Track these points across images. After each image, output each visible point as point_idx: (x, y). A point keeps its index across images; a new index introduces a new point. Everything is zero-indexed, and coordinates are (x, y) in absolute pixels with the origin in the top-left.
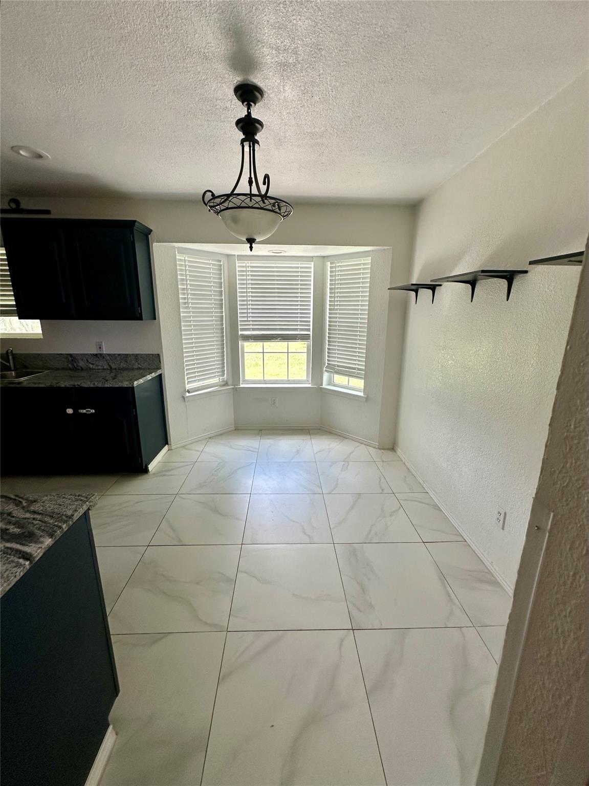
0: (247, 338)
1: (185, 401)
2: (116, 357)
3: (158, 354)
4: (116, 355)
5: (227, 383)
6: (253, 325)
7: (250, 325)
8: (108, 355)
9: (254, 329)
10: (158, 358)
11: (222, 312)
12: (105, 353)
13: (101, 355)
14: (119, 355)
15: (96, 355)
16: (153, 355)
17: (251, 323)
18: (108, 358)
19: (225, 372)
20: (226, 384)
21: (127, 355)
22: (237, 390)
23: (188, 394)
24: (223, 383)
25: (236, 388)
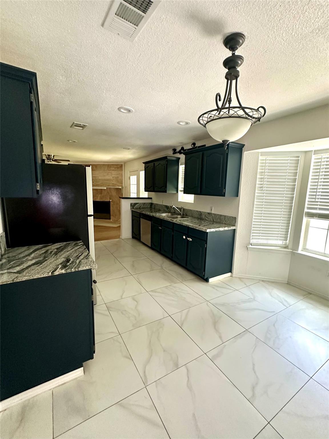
0: (311, 215)
1: (248, 250)
2: (216, 216)
3: (235, 217)
4: (217, 215)
5: (288, 246)
6: (320, 205)
7: (317, 205)
8: (214, 214)
9: (320, 209)
10: (235, 220)
11: (293, 194)
12: (213, 213)
13: (211, 213)
14: (218, 215)
15: (209, 213)
16: (232, 217)
17: (319, 203)
18: (213, 216)
19: (288, 238)
20: (286, 247)
21: (221, 215)
22: (294, 255)
23: (250, 246)
24: (285, 246)
25: (294, 253)
